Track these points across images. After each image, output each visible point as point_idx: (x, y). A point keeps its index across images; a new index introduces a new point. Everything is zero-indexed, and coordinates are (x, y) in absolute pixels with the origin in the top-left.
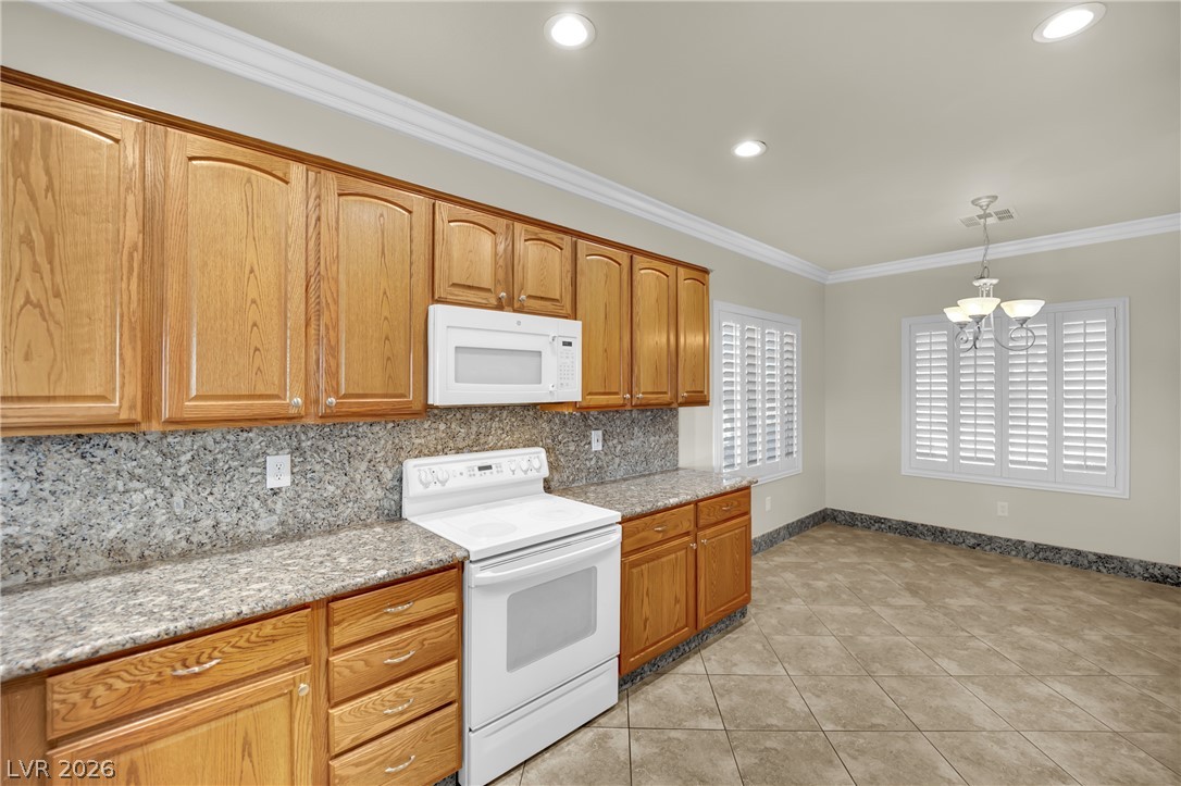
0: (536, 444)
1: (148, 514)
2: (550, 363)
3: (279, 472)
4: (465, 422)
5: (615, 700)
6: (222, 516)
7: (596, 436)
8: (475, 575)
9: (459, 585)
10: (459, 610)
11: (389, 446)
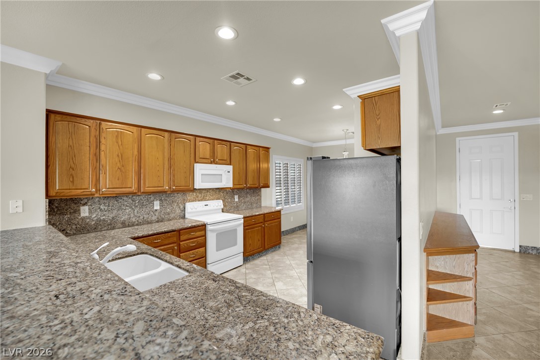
0: (219, 199)
1: (130, 215)
2: (224, 178)
3: (157, 205)
4: (201, 193)
5: (242, 263)
6: (145, 216)
7: (236, 197)
8: (209, 228)
9: (205, 230)
10: (205, 236)
11: (182, 199)
